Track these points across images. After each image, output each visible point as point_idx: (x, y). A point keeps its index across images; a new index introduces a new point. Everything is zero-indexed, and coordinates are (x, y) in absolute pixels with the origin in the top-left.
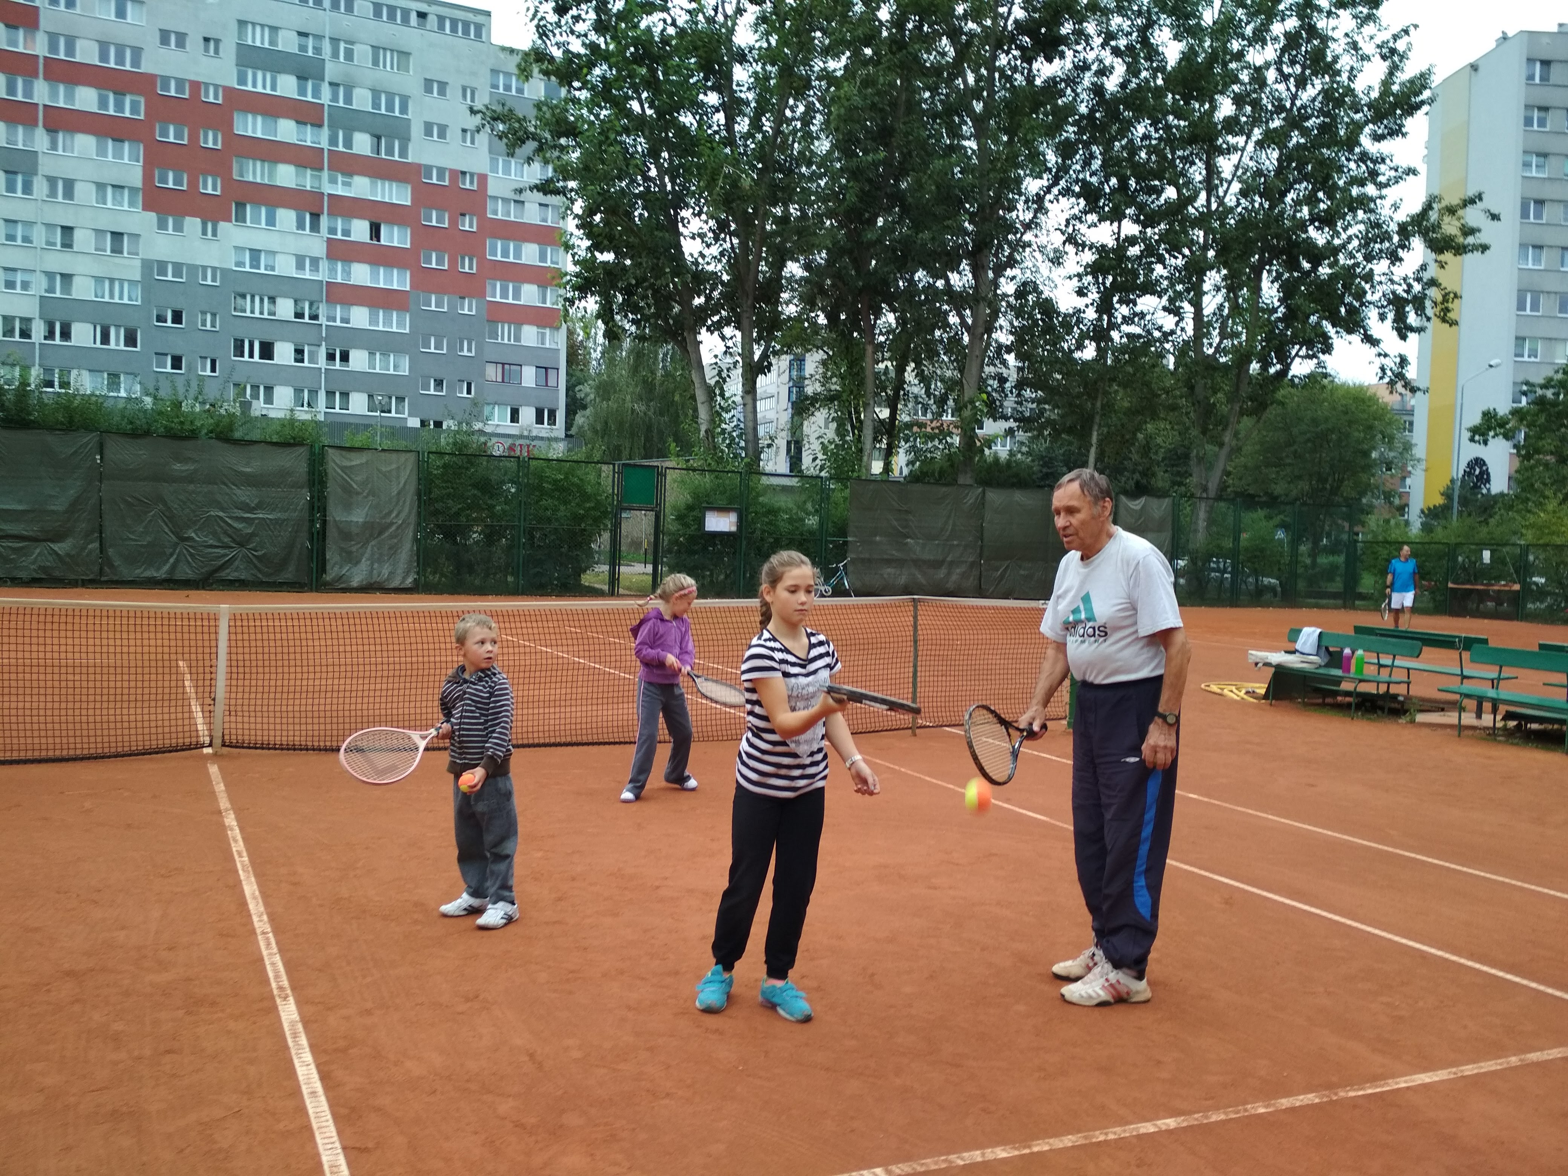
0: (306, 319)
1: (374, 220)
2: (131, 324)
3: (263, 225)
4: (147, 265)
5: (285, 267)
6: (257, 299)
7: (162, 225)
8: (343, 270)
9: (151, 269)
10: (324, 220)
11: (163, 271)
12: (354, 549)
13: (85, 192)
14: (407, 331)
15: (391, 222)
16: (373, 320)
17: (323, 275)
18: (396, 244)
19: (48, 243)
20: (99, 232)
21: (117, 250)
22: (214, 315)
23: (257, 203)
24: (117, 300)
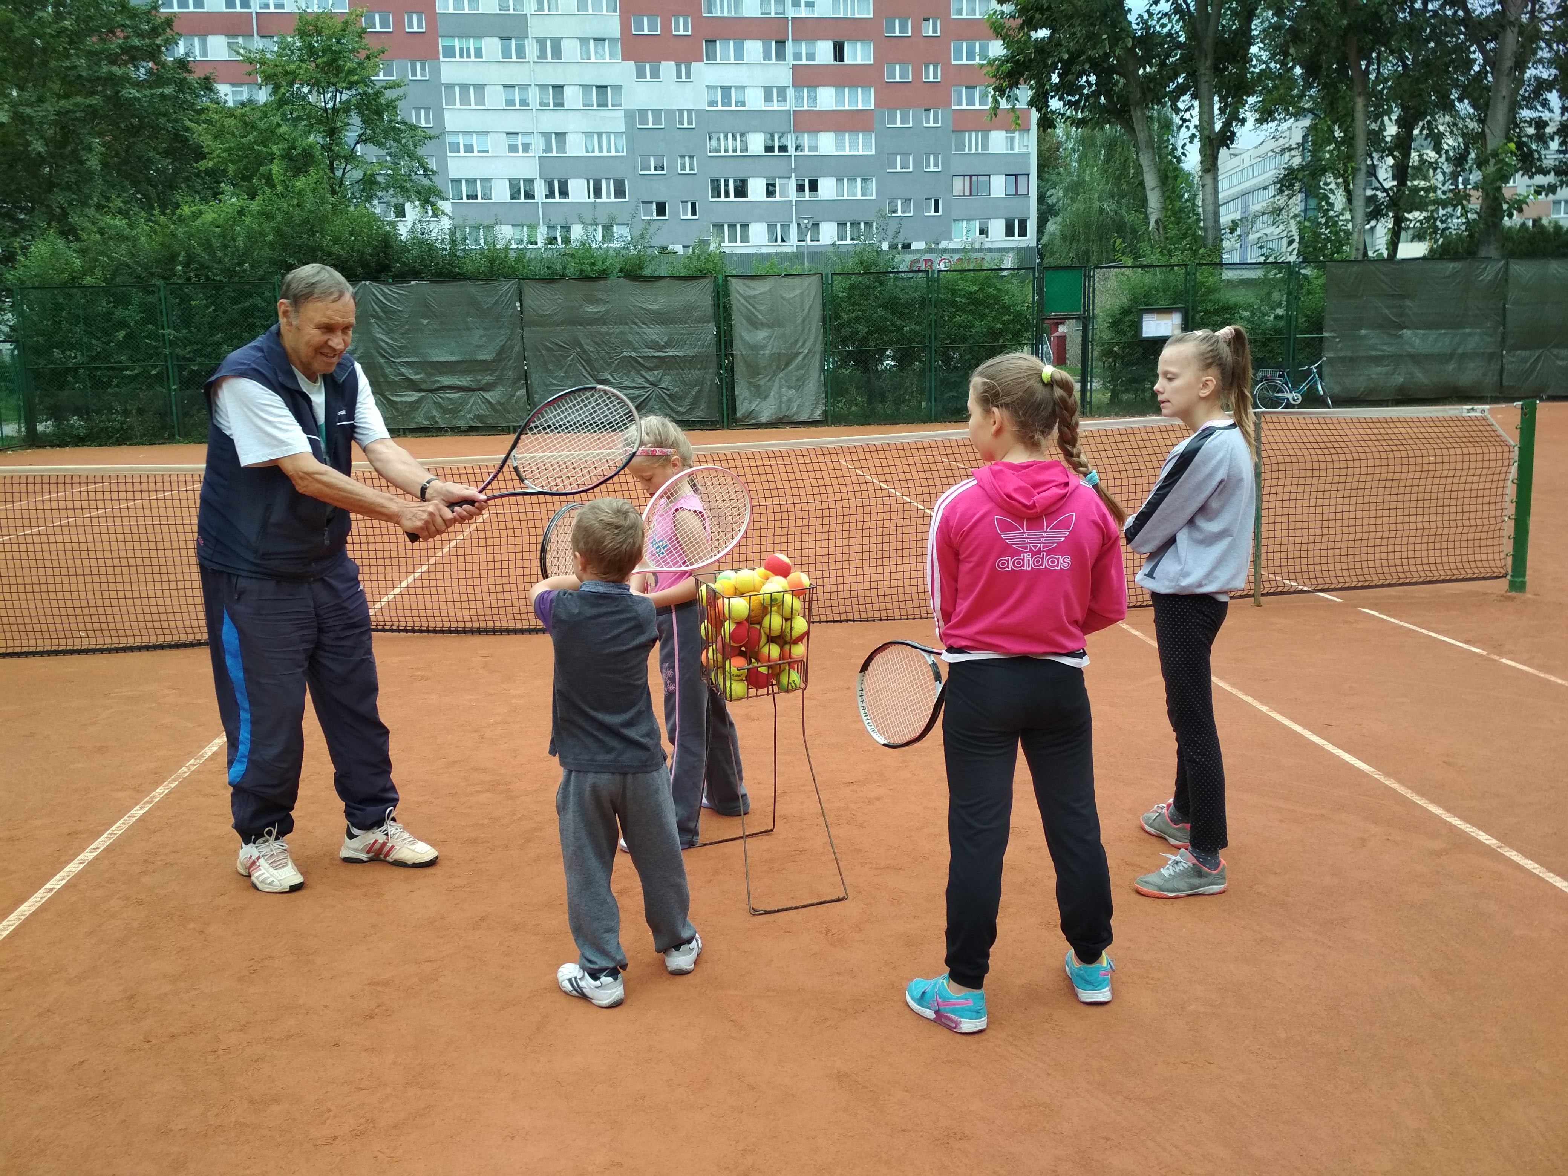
0: (776, 153)
1: (837, 39)
2: (619, 176)
3: (732, 61)
4: (630, 115)
5: (755, 100)
6: (730, 136)
7: (641, 74)
8: (809, 97)
9: (633, 117)
10: (789, 47)
11: (644, 121)
12: (762, 383)
13: (571, 49)
14: (873, 153)
15: (854, 39)
16: (839, 145)
17: (790, 105)
18: (859, 62)
19: (542, 104)
20: (585, 88)
21: (602, 104)
22: (692, 158)
23: (726, 38)
24: (605, 153)
